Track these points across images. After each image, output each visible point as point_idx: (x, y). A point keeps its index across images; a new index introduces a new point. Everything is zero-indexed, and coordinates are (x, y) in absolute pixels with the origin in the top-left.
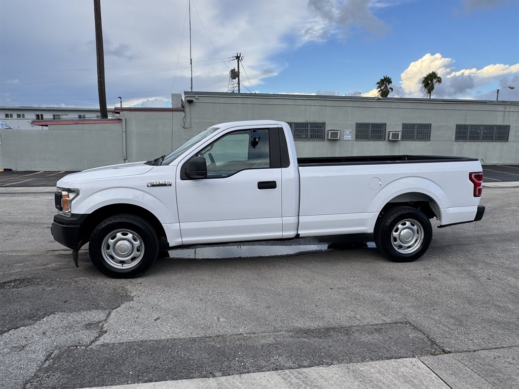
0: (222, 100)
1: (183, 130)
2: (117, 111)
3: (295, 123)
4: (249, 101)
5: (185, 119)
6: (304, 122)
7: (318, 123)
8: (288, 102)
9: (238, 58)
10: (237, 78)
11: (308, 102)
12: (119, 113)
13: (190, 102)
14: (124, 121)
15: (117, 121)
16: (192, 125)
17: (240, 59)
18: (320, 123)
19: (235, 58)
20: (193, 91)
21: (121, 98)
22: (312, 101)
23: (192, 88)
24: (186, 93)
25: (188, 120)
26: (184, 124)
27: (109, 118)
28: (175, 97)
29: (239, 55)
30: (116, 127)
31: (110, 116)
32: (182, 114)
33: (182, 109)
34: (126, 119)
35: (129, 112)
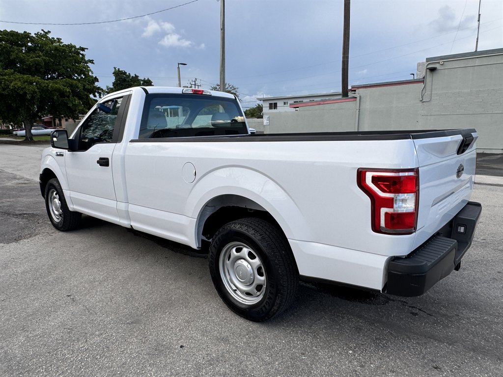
1: (421, 104)
2: (353, 89)
5: (424, 91)
12: (355, 91)
13: (433, 70)
14: (358, 99)
15: (352, 100)
16: (433, 98)
24: (428, 60)
25: (428, 92)
26: (422, 97)
27: (349, 96)
28: (421, 67)
30: (351, 105)
31: (350, 94)
32: (422, 85)
33: (422, 81)
34: (360, 96)
35: (364, 89)
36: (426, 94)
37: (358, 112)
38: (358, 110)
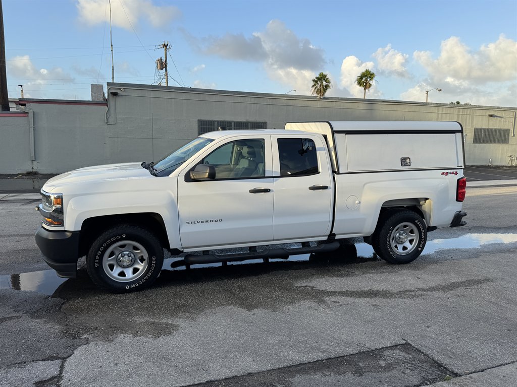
0: (152, 94)
1: (106, 126)
2: (22, 102)
3: (235, 122)
4: (184, 96)
5: (108, 114)
6: (245, 121)
7: (259, 123)
8: (227, 99)
9: (165, 46)
10: (164, 69)
11: (248, 100)
12: (24, 105)
13: (115, 95)
14: (31, 115)
15: (22, 115)
16: (118, 121)
17: (168, 47)
18: (262, 123)
19: (161, 46)
20: (115, 82)
21: (21, 86)
22: (253, 99)
23: (113, 78)
24: (109, 84)
25: (113, 115)
26: (107, 120)
27: (12, 110)
28: (95, 88)
29: (166, 44)
30: (21, 120)
31: (13, 108)
32: (105, 108)
33: (105, 102)
34: (34, 113)
35: (37, 104)
36: (110, 117)
37: (33, 131)
38: (33, 128)
